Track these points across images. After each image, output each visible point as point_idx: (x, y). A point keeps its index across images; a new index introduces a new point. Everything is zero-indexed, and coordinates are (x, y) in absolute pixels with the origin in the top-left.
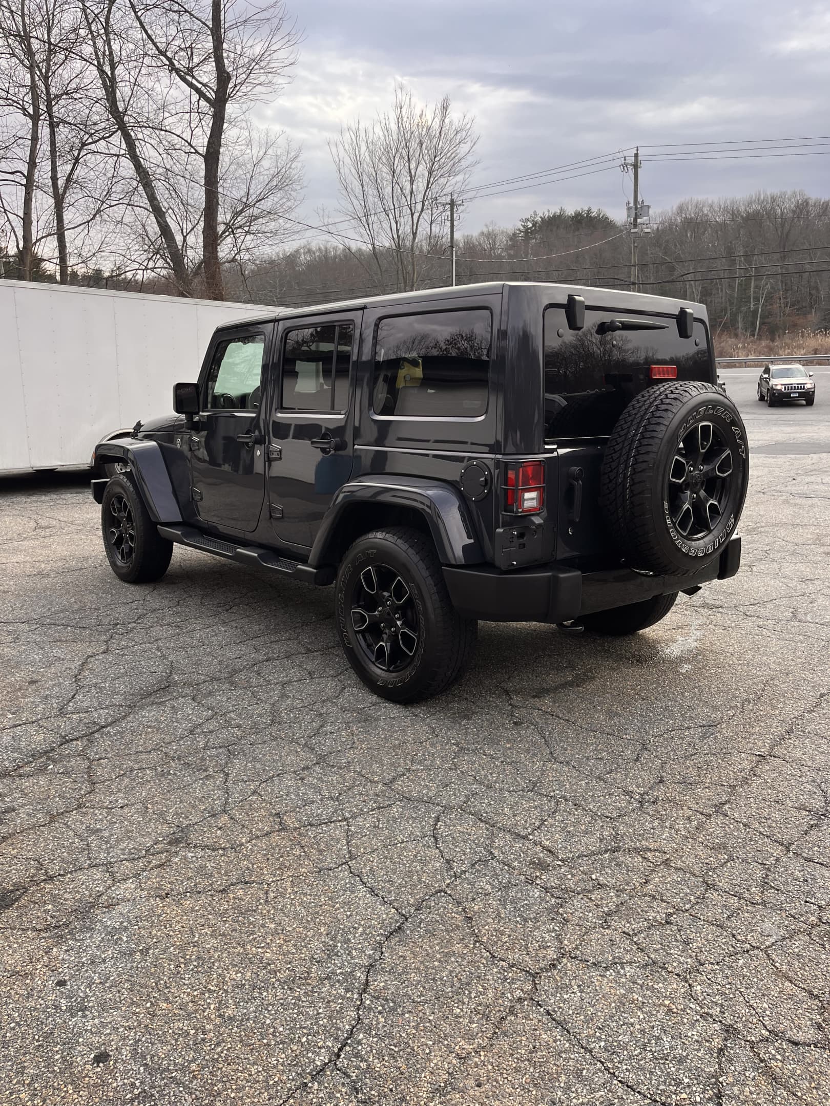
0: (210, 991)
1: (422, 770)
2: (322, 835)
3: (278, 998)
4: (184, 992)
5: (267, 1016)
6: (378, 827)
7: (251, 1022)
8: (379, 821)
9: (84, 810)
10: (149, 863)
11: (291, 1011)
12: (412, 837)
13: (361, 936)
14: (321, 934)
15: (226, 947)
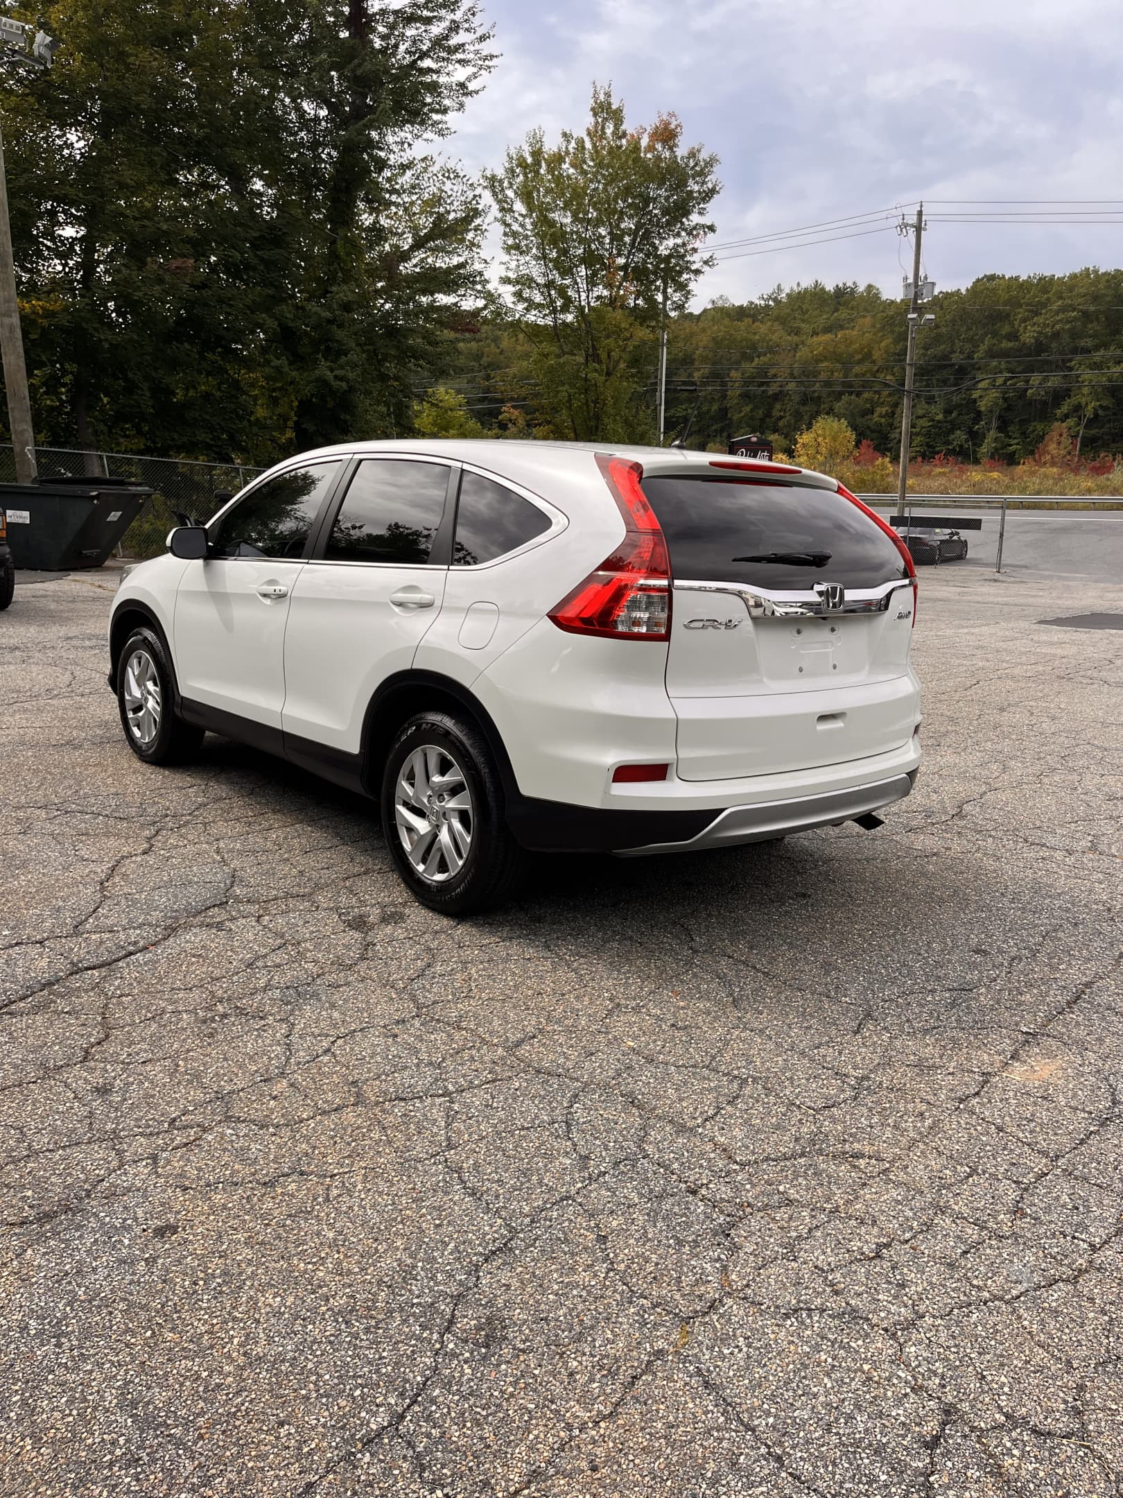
0: (235, 1319)
1: (560, 1031)
2: (412, 1114)
3: (328, 1333)
4: (200, 1320)
5: (311, 1357)
6: (491, 1106)
7: (287, 1364)
8: (493, 1098)
9: (92, 1064)
10: (172, 1140)
11: (343, 1353)
12: (537, 1122)
13: (451, 1254)
14: (398, 1249)
15: (263, 1259)
